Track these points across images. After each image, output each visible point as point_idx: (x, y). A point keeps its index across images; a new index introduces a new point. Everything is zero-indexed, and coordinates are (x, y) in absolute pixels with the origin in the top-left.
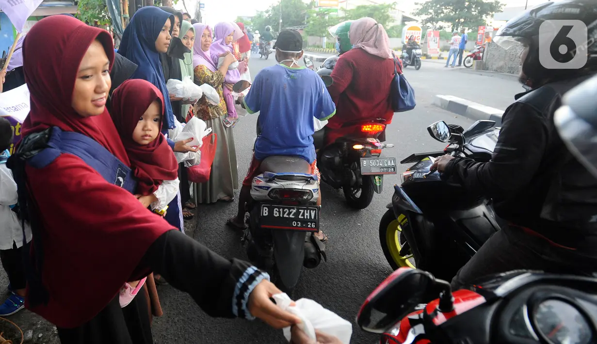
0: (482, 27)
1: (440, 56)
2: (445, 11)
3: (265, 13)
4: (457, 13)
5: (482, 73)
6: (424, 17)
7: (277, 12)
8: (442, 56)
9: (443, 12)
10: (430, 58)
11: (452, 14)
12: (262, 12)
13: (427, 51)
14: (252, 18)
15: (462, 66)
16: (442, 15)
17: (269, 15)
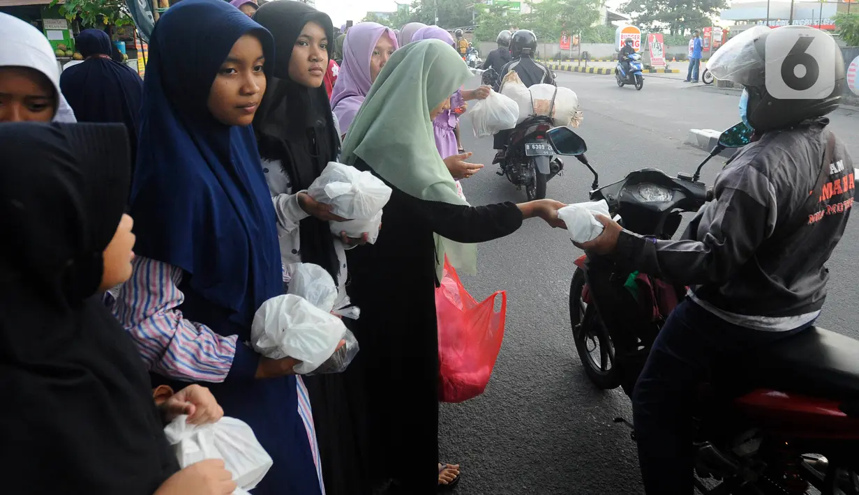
0: (708, 29)
1: (666, 68)
2: (660, 7)
3: (410, 8)
4: (675, 9)
5: (728, 92)
6: (635, 14)
7: (430, 6)
8: (669, 68)
9: (657, 8)
10: (655, 71)
11: (669, 11)
12: (406, 6)
13: (650, 62)
14: (390, 14)
15: (701, 83)
16: (657, 12)
17: (418, 11)
